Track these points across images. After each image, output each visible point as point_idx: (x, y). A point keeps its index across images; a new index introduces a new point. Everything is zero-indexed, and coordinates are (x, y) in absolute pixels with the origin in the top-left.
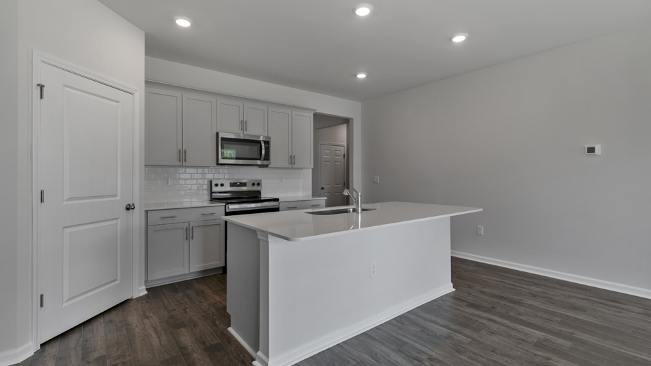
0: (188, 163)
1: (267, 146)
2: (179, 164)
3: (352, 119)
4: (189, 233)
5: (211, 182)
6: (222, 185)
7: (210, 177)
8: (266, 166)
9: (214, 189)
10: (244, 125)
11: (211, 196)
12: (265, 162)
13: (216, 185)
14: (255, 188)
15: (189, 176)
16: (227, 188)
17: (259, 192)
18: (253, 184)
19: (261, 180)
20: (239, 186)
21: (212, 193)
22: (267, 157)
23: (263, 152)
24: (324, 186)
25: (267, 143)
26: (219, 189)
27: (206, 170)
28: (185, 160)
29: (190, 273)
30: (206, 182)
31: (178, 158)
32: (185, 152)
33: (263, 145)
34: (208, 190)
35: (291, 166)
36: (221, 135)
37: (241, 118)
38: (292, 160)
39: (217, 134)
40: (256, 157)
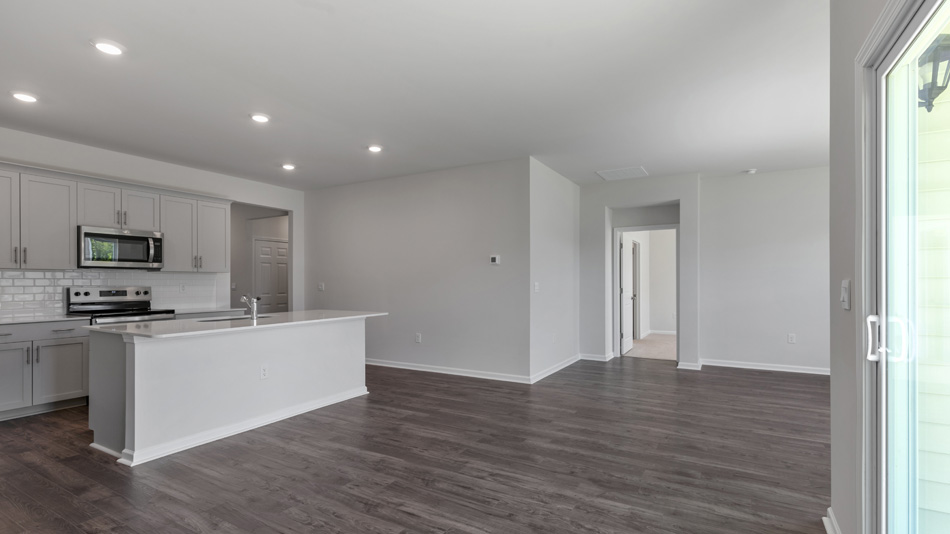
0: (29, 266)
1: (158, 244)
2: (14, 266)
3: (291, 211)
4: (32, 355)
5: (68, 290)
6: (86, 294)
7: (67, 283)
8: (158, 269)
9: (74, 299)
10: (121, 218)
11: (68, 308)
12: (156, 265)
13: (77, 294)
14: (142, 298)
15: (31, 283)
16: (95, 297)
17: (147, 303)
18: (138, 293)
19: (150, 288)
20: (114, 295)
21: (69, 304)
22: (158, 258)
23: (152, 252)
24: (261, 296)
25: (158, 241)
26: (82, 299)
27: (59, 275)
28: (25, 261)
29: (33, 406)
30: (60, 290)
31: (13, 260)
32: (25, 251)
33: (151, 242)
34: (63, 301)
35: (195, 270)
36: (85, 229)
37: (118, 208)
38: (197, 262)
39: (79, 228)
40: (141, 258)
